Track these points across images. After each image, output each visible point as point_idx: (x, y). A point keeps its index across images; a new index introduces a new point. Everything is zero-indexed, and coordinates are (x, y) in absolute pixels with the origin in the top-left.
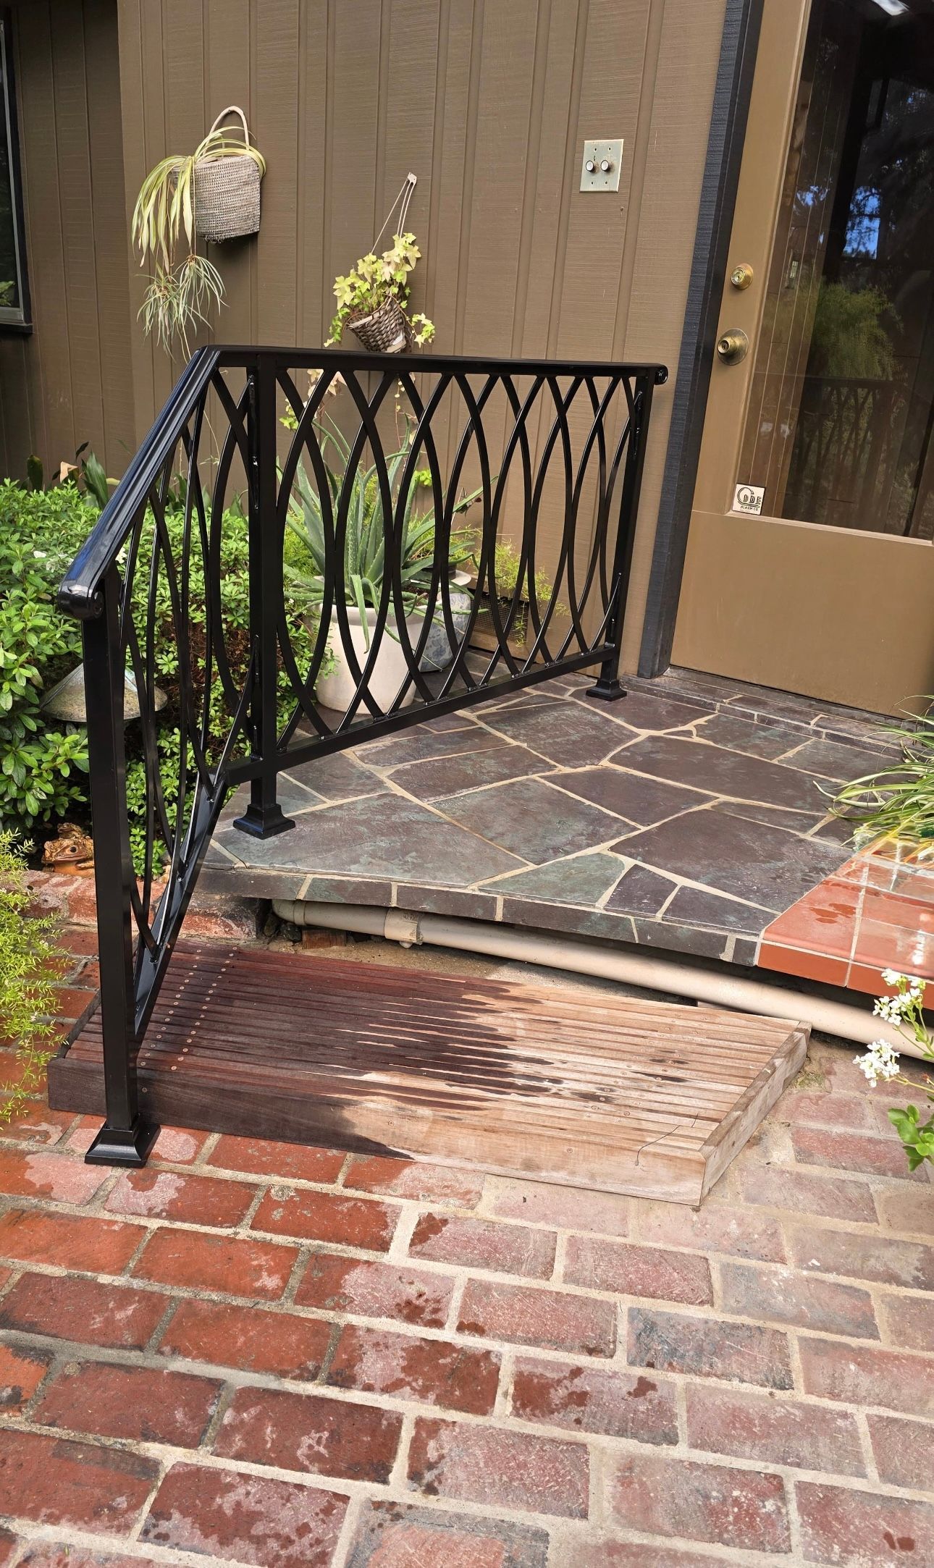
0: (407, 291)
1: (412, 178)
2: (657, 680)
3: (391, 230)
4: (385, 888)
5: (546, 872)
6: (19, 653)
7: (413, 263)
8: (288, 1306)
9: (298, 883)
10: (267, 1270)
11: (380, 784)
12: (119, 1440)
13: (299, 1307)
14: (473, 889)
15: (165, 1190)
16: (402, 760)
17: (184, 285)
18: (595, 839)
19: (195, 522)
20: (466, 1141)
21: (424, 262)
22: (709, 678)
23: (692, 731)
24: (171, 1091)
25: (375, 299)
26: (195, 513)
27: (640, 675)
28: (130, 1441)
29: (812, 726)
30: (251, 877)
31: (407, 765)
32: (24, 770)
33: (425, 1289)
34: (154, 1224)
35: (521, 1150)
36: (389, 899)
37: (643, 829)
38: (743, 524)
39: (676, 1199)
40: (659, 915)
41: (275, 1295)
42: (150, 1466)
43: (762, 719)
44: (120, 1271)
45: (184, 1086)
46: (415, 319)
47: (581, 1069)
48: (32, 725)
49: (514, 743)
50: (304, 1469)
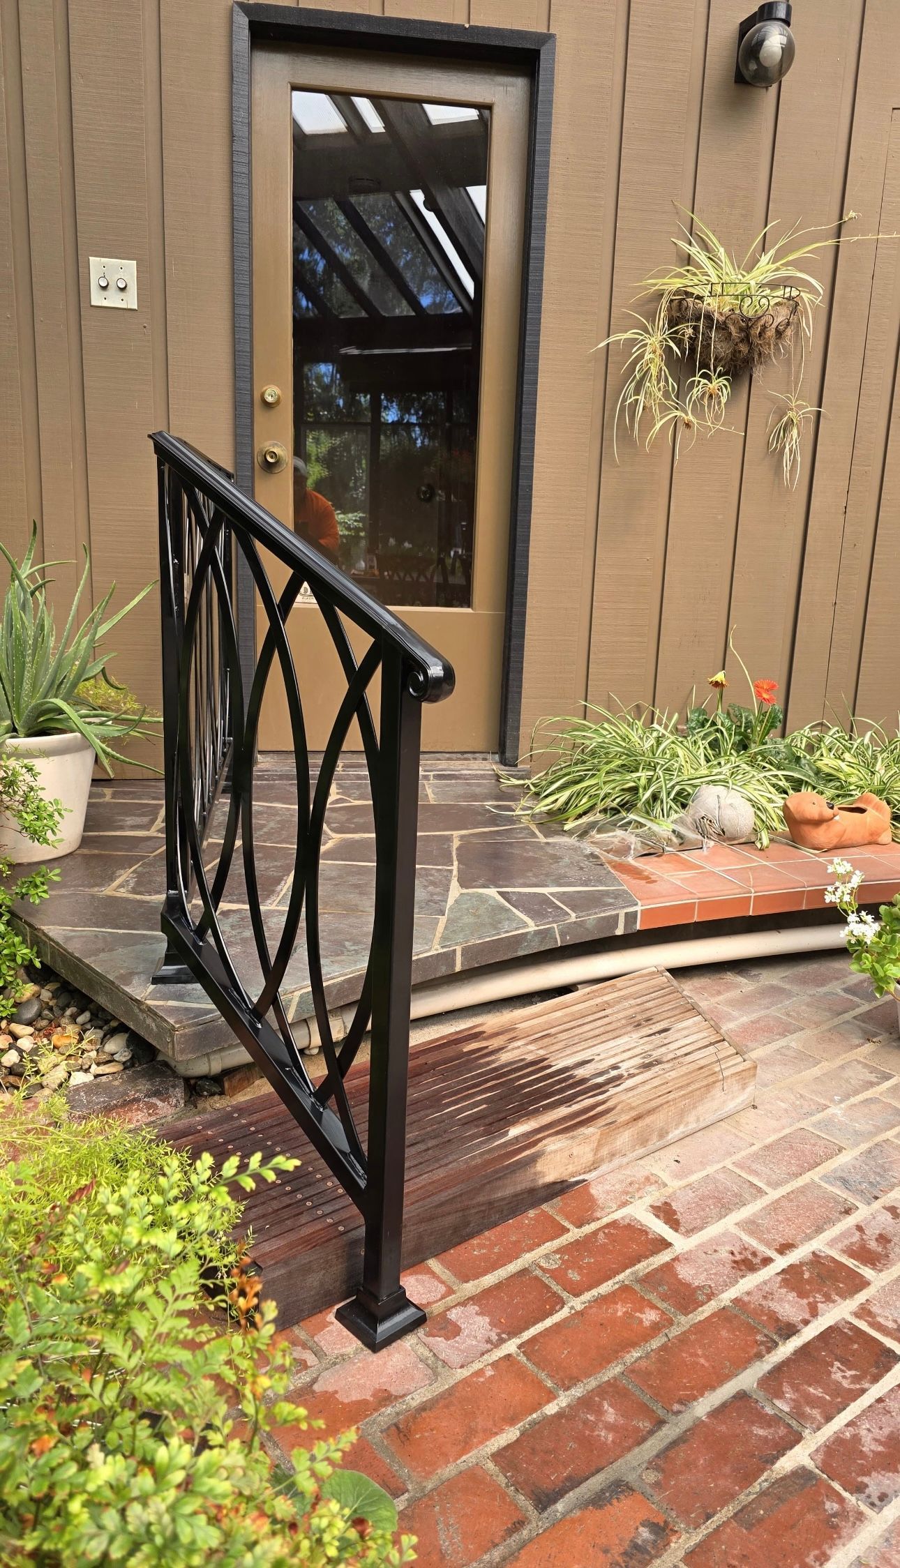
8: (685, 1321)
10: (636, 1311)
12: (760, 1480)
13: (691, 1316)
15: (471, 1321)
28: (765, 1474)
33: (729, 1248)
34: (511, 1348)
39: (742, 1106)
41: (667, 1321)
42: (801, 1474)
44: (551, 1395)
47: (613, 1053)
50: (863, 1391)
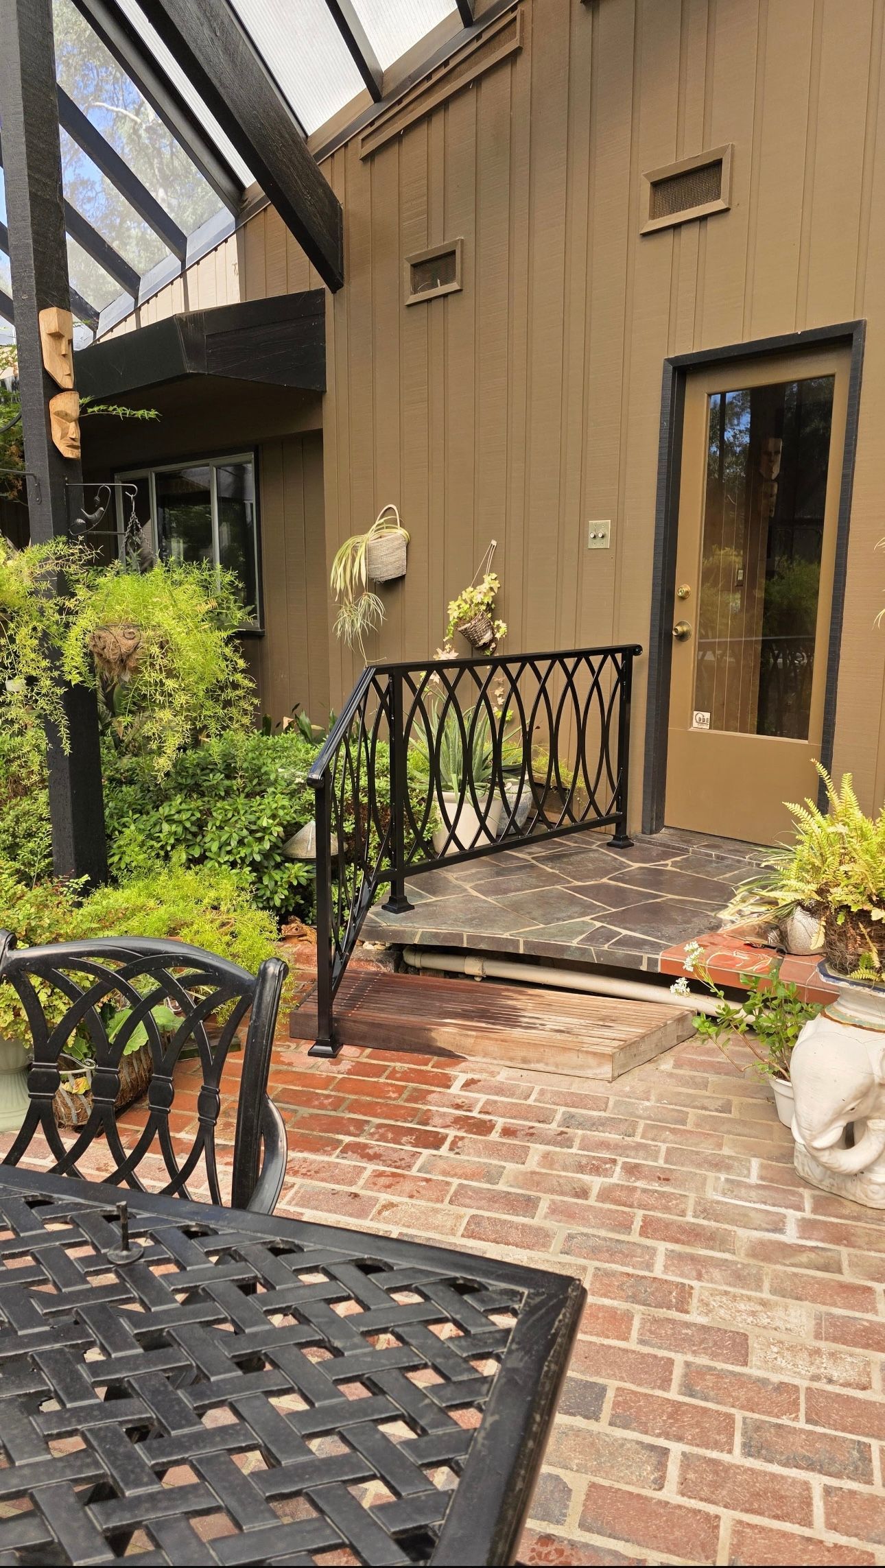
0: (493, 606)
1: (494, 543)
2: (654, 835)
3: (483, 572)
4: (460, 936)
5: (549, 928)
6: (274, 820)
7: (496, 590)
8: (401, 1103)
9: (414, 934)
10: (392, 1092)
11: (465, 890)
12: (326, 1134)
13: (406, 1103)
14: (506, 935)
15: (345, 1065)
16: (480, 879)
17: (361, 610)
18: (583, 914)
19: (363, 749)
20: (492, 1047)
21: (502, 589)
22: (688, 833)
23: (669, 865)
24: (349, 1025)
25: (473, 613)
26: (363, 744)
27: (643, 833)
28: (331, 1134)
29: (747, 860)
30: (392, 931)
31: (482, 882)
32: (273, 883)
33: (466, 1101)
34: (340, 1076)
35: (521, 1053)
36: (462, 943)
37: (614, 910)
38: (699, 735)
39: (599, 1077)
40: (606, 946)
41: (395, 1099)
42: (339, 1141)
43: (718, 857)
44: (325, 1089)
45: (355, 1022)
46: (497, 623)
48: (278, 859)
49: (551, 870)
50: (404, 1145)
